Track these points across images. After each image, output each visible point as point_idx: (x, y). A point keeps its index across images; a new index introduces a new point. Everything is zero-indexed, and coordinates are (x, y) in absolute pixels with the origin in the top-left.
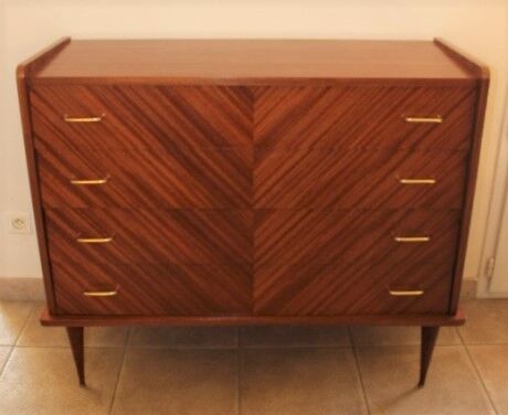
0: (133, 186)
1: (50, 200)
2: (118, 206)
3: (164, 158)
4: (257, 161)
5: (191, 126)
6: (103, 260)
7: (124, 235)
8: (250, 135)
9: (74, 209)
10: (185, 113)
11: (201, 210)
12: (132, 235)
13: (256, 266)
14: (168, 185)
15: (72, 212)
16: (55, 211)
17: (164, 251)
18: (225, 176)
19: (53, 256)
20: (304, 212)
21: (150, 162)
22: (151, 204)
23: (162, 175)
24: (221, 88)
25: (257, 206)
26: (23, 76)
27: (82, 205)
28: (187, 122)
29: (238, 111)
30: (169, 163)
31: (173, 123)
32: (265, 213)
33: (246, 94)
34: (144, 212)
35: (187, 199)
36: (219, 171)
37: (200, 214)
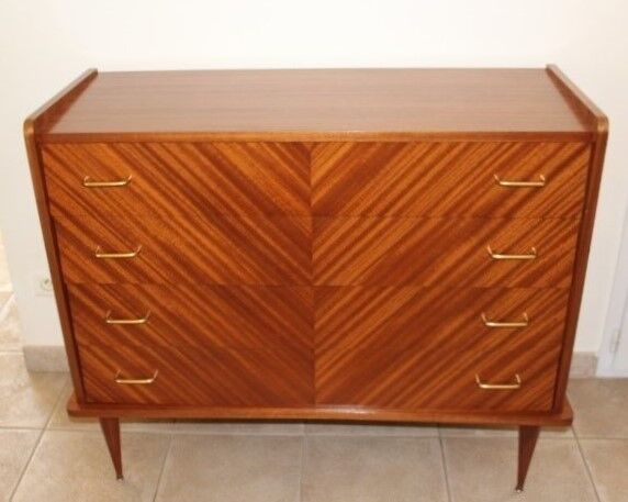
0: (168, 260)
1: (72, 275)
2: (151, 281)
3: (205, 227)
4: (316, 231)
5: (235, 190)
6: (137, 343)
7: (161, 316)
8: (307, 201)
9: (100, 285)
10: (228, 174)
11: (250, 287)
12: (171, 315)
13: (317, 351)
14: (212, 259)
15: (97, 287)
16: (79, 286)
17: (208, 333)
18: (278, 248)
19: (79, 338)
20: (374, 289)
21: (189, 233)
22: (191, 280)
23: (203, 246)
24: (271, 144)
25: (318, 283)
26: (31, 131)
27: (110, 281)
28: (231, 184)
29: (291, 172)
30: (212, 233)
31: (213, 186)
32: (328, 291)
33: (301, 151)
34: (184, 289)
35: (233, 274)
36: (272, 243)
37: (250, 291)
